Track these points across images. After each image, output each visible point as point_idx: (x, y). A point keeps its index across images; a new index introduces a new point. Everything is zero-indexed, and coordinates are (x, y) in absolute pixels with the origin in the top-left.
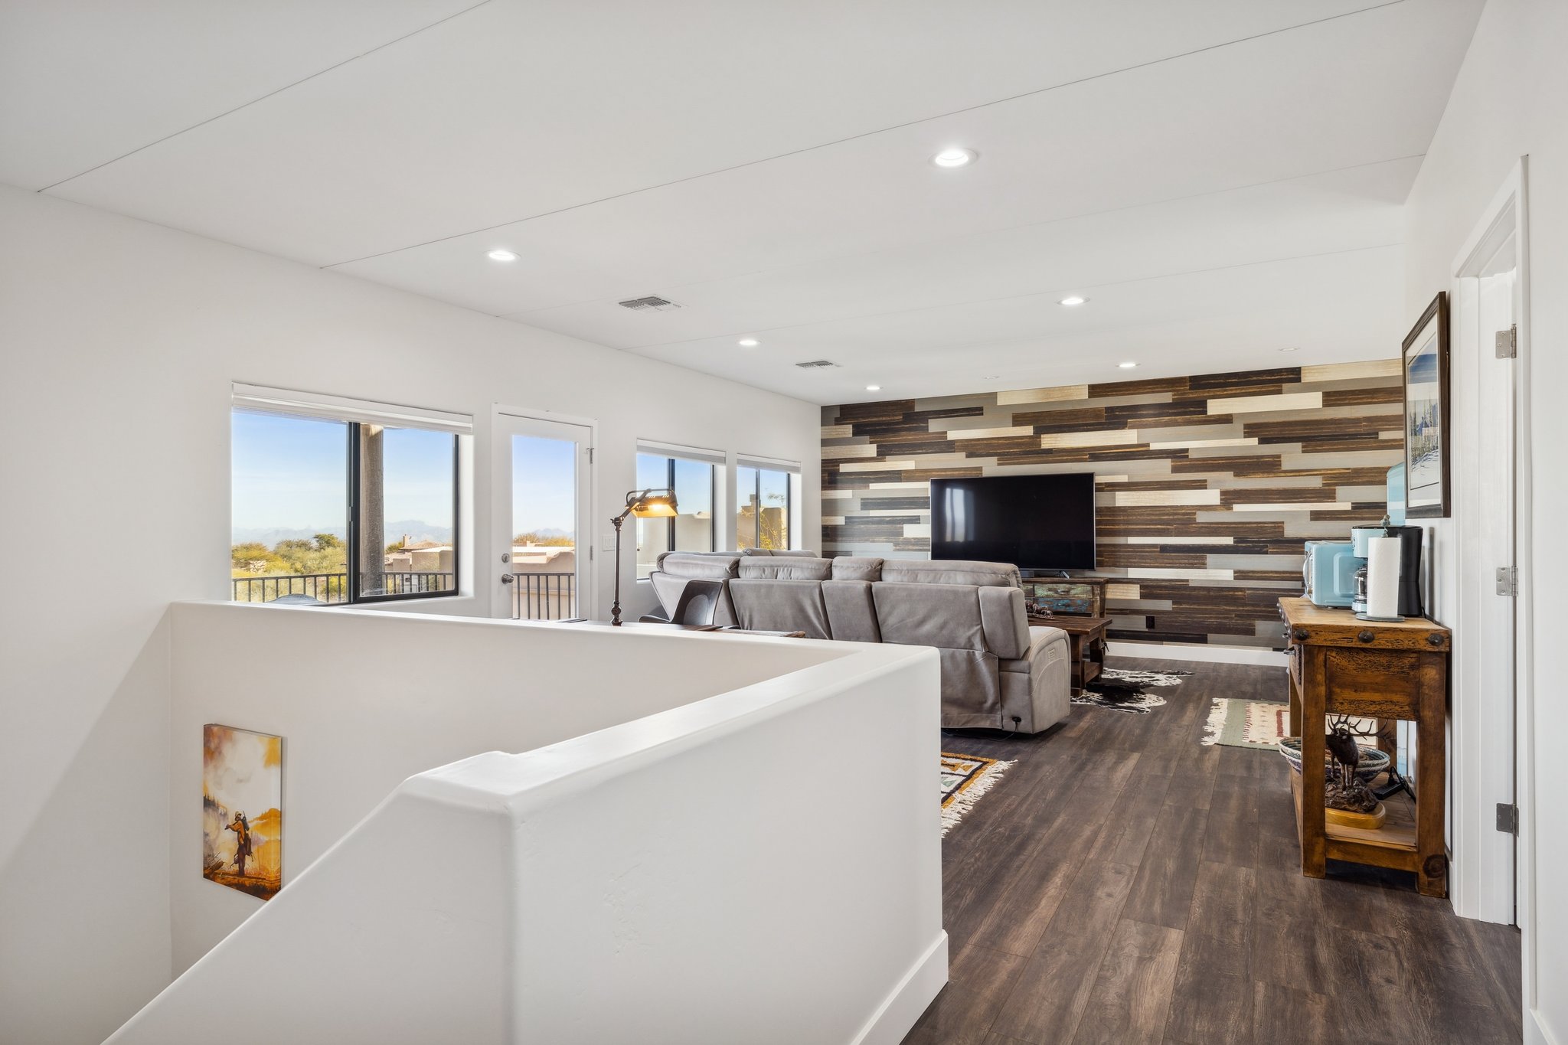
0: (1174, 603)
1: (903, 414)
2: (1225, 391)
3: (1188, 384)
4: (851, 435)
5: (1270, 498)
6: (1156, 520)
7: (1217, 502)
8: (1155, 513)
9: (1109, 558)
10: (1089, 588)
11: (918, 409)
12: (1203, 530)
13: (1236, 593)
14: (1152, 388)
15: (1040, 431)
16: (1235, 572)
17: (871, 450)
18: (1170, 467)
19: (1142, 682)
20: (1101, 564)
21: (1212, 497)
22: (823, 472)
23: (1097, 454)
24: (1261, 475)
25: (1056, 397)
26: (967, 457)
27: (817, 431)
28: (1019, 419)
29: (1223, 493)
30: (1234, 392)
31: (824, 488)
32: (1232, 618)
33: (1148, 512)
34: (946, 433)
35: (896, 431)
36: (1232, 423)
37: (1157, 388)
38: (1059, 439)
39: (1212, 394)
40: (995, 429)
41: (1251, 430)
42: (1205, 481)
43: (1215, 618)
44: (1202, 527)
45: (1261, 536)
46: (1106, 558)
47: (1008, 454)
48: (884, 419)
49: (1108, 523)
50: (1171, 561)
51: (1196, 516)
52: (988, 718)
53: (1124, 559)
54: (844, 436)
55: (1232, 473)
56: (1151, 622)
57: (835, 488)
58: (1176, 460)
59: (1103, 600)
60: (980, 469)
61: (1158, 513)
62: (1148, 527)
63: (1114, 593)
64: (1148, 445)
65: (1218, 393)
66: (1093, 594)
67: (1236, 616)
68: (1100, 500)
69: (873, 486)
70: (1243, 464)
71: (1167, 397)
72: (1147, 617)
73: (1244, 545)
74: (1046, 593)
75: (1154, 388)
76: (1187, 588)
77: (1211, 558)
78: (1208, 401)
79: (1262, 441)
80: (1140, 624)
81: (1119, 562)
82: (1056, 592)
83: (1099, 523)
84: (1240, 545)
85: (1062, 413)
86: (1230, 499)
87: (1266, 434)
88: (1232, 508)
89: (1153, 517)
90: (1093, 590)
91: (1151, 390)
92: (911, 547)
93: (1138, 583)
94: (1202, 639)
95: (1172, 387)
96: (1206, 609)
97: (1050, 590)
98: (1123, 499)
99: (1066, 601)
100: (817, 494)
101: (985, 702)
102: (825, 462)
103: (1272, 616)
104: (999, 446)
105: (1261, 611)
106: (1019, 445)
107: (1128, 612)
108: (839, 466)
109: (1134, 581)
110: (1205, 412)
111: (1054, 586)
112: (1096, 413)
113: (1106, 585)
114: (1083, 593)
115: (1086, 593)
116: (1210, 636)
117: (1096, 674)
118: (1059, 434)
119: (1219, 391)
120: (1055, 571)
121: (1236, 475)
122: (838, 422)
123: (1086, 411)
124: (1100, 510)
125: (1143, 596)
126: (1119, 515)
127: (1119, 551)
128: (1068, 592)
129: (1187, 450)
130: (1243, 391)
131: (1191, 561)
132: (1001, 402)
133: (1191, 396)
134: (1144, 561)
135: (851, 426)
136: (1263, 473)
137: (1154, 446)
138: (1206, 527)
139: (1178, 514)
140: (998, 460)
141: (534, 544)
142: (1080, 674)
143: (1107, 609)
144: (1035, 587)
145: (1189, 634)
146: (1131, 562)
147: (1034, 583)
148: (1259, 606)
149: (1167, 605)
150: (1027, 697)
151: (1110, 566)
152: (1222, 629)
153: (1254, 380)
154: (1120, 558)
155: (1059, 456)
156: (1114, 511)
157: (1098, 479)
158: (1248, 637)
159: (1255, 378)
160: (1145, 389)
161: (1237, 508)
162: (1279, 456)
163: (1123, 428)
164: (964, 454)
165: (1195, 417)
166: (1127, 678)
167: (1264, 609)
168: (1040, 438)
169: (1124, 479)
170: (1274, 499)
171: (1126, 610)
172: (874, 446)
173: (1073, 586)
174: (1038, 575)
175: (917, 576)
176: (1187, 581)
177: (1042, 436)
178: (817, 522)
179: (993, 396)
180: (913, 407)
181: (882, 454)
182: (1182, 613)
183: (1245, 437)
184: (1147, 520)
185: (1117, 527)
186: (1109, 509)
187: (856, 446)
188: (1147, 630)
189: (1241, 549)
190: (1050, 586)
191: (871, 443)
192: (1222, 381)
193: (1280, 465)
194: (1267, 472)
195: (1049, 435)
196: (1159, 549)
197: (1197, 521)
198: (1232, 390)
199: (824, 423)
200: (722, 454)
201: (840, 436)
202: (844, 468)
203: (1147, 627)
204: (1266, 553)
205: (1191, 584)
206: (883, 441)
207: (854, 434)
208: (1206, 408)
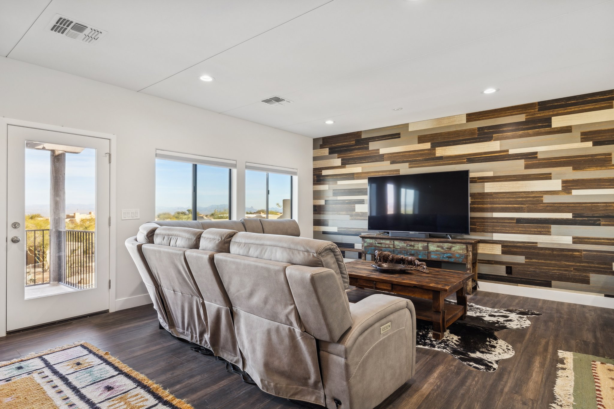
0: (526, 258)
1: (355, 140)
2: (566, 109)
3: (537, 107)
4: (328, 154)
5: (603, 185)
6: (514, 201)
7: (560, 188)
8: (512, 196)
9: (480, 226)
10: (464, 246)
11: (363, 137)
12: (548, 208)
13: (575, 253)
14: (511, 112)
15: (434, 146)
16: (573, 238)
17: (338, 162)
18: (524, 165)
19: (498, 322)
20: (474, 230)
21: (555, 185)
22: (314, 175)
23: (472, 159)
24: (595, 168)
25: (445, 123)
26: (391, 163)
27: (311, 153)
28: (422, 139)
29: (563, 182)
30: (573, 110)
31: (314, 184)
32: (571, 271)
33: (507, 196)
34: (379, 150)
35: (351, 150)
36: (571, 132)
37: (514, 112)
38: (447, 150)
39: (555, 113)
40: (408, 146)
41: (586, 136)
42: (550, 174)
43: (558, 270)
44: (548, 206)
45: (595, 213)
46: (477, 226)
47: (415, 161)
48: (345, 143)
49: (479, 203)
50: (524, 229)
51: (543, 199)
52: (313, 393)
53: (490, 227)
54: (324, 155)
55: (571, 167)
56: (509, 270)
57: (320, 184)
58: (527, 160)
59: (475, 254)
60: (398, 171)
61: (514, 196)
62: (508, 206)
63: (483, 249)
64: (507, 151)
65: (560, 112)
66: (467, 251)
67: (575, 269)
68: (473, 188)
69: (340, 183)
70: (580, 161)
71: (522, 118)
72: (506, 266)
73: (581, 219)
74: (436, 249)
75: (512, 112)
76: (536, 248)
77: (554, 228)
78: (553, 118)
79: (595, 144)
80: (502, 271)
81: (487, 229)
82: (442, 248)
83: (473, 203)
84: (577, 219)
85: (449, 133)
86: (569, 186)
87: (599, 138)
88: (571, 193)
89: (511, 200)
90: (467, 248)
91: (510, 114)
92: (359, 218)
93: (500, 244)
94: (547, 284)
95: (525, 110)
96: (550, 264)
97: (438, 247)
98: (489, 188)
99: (449, 255)
100: (310, 188)
101: (309, 378)
102: (315, 170)
103: (604, 271)
104: (410, 156)
105: (594, 267)
106: (422, 155)
107: (493, 262)
108: (322, 171)
109: (497, 242)
110: (550, 126)
111: (441, 244)
112: (471, 132)
113: (478, 244)
114: (460, 250)
115: (463, 249)
116: (553, 283)
117: (460, 315)
118: (447, 147)
119: (561, 110)
120: (444, 234)
121: (574, 169)
122: (322, 147)
123: (465, 131)
124: (473, 195)
125: (503, 252)
126: (487, 198)
127: (487, 222)
128: (450, 248)
129: (536, 153)
130: (580, 109)
131: (539, 230)
132: (410, 129)
133: (539, 115)
134: (504, 229)
135: (328, 149)
136: (597, 167)
137: (511, 152)
138: (550, 206)
139: (529, 197)
140: (409, 165)
141: (264, 213)
142: (441, 322)
143: (478, 260)
144: (429, 244)
145: (537, 280)
146: (495, 229)
147: (428, 242)
148: (592, 263)
149: (521, 259)
150: (345, 383)
151: (481, 232)
152: (562, 278)
153: (589, 100)
154: (488, 226)
155: (447, 161)
156: (483, 195)
157: (471, 175)
158: (584, 285)
159: (590, 99)
160: (506, 113)
161: (575, 192)
162: (610, 154)
163: (490, 140)
164: (389, 162)
165: (542, 130)
166: (487, 316)
167: (597, 265)
168: (435, 150)
169: (490, 174)
170: (606, 185)
171: (491, 261)
172: (340, 159)
173: (453, 245)
174: (431, 236)
175: (249, 249)
176: (536, 243)
177: (436, 149)
178: (310, 203)
179: (406, 125)
180: (360, 136)
181: (344, 164)
182: (532, 265)
183: (582, 142)
184: (506, 201)
185: (485, 206)
186: (479, 194)
187: (331, 160)
188: (506, 275)
189: (579, 221)
190: (439, 244)
191: (338, 158)
192: (563, 103)
193: (611, 161)
194: (601, 166)
195: (441, 148)
196: (515, 221)
197: (544, 202)
198: (571, 109)
199: (314, 148)
200: (234, 162)
201: (323, 155)
202: (324, 173)
203: (507, 273)
204: (599, 225)
205: (539, 246)
206: (345, 157)
207: (330, 153)
208: (551, 123)
